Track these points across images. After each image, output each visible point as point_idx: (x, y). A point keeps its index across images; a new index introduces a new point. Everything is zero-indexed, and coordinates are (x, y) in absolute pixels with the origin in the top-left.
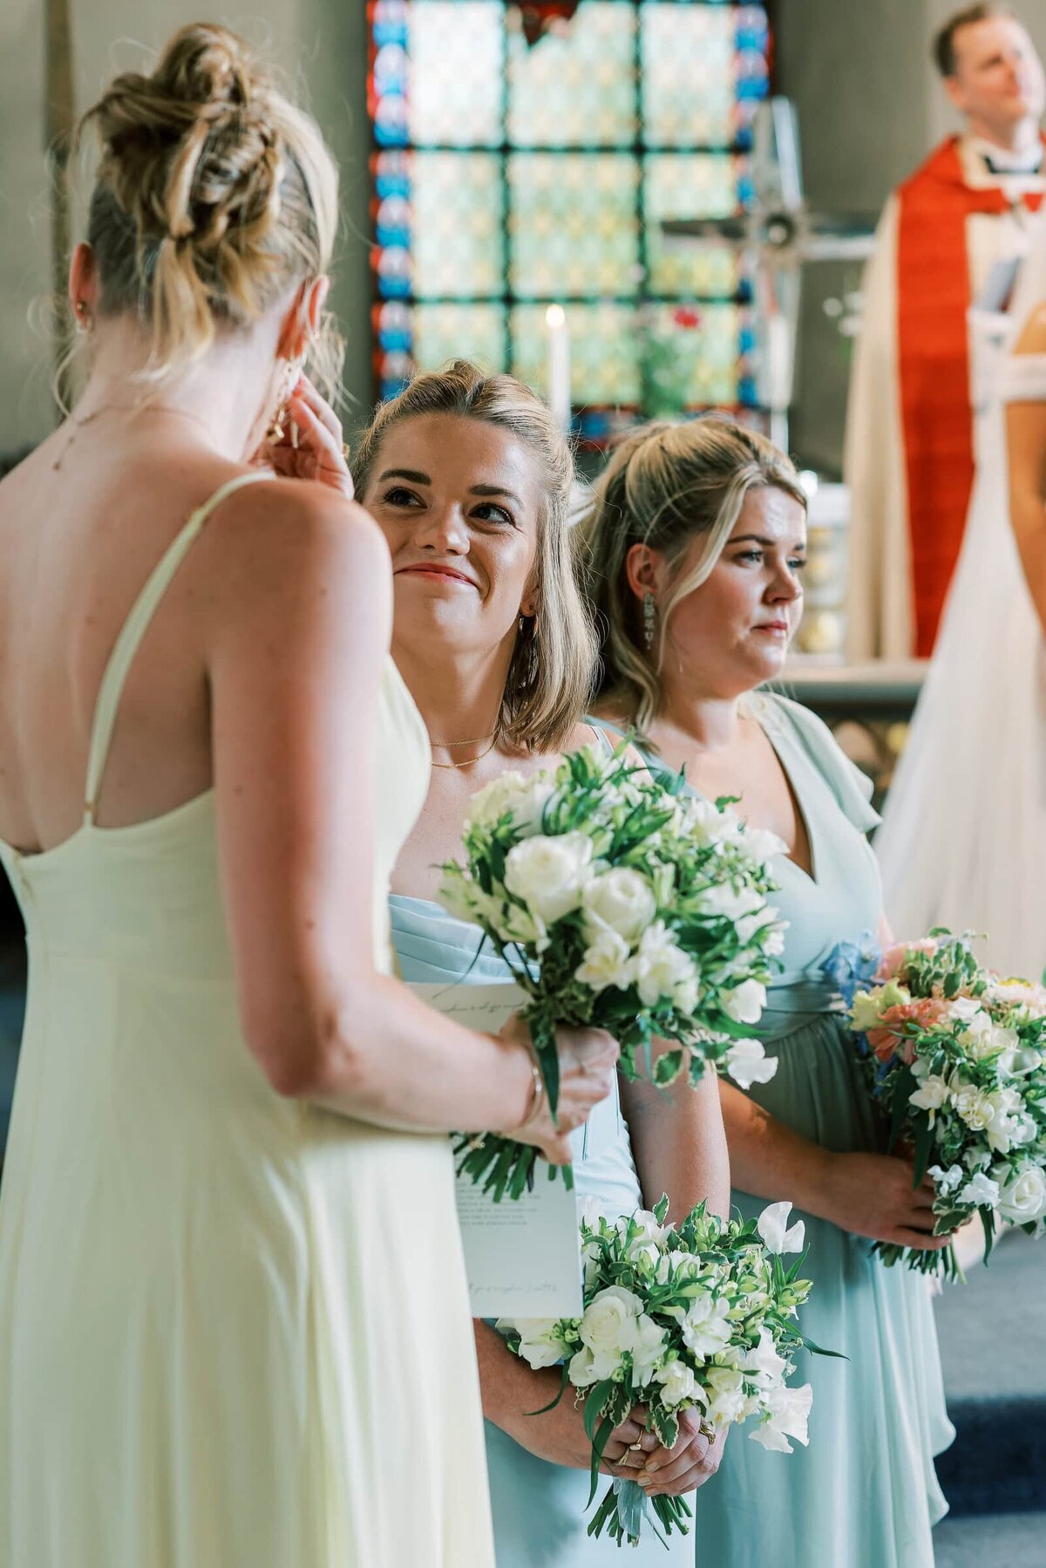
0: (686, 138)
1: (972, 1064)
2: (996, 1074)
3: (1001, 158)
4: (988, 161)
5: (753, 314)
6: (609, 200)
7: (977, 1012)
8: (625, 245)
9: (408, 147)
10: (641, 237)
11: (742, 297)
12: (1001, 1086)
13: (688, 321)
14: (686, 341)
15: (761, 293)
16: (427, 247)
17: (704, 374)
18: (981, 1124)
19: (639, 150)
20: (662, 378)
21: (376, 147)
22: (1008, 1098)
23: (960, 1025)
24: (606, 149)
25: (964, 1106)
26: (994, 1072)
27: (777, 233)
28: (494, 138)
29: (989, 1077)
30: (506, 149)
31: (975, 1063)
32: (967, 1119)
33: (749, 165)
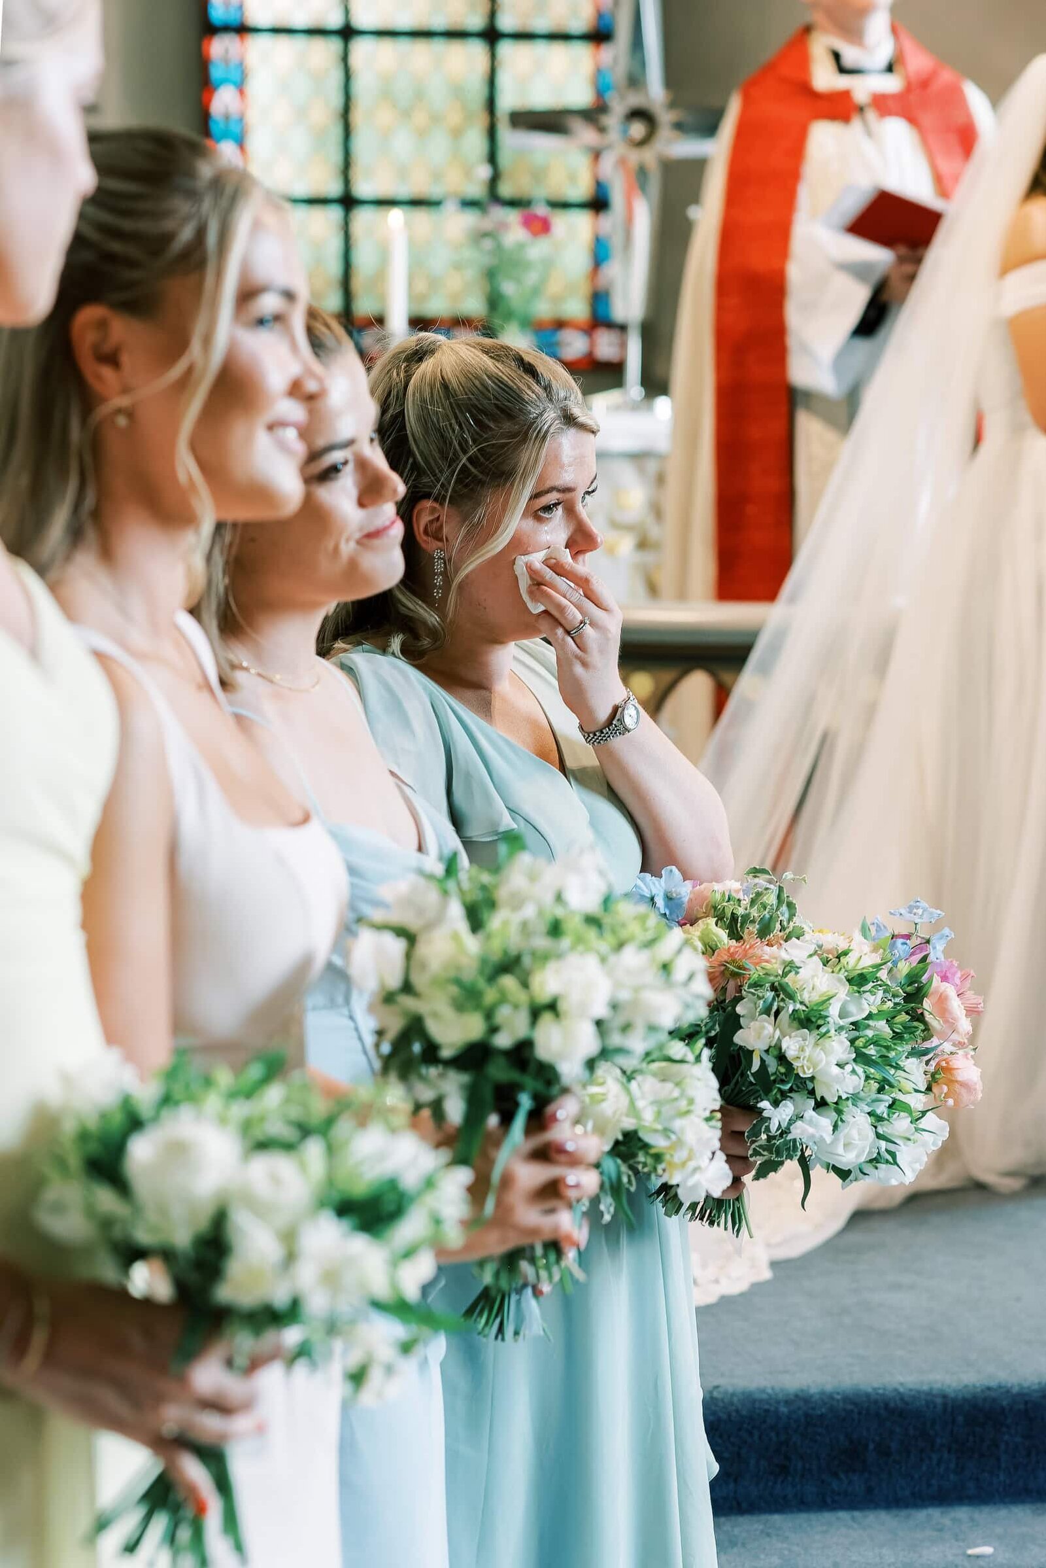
0: (541, 24)
1: (804, 1008)
2: (829, 1019)
3: (851, 55)
4: (837, 56)
5: (609, 223)
6: (457, 91)
7: (811, 956)
8: (475, 141)
9: (242, 30)
10: (492, 133)
11: (598, 204)
12: (832, 1032)
13: (541, 227)
14: (538, 249)
15: (617, 198)
16: (260, 142)
17: (554, 286)
18: (811, 1071)
19: (491, 36)
20: (508, 288)
21: (210, 29)
22: (839, 1047)
23: (790, 967)
24: (456, 34)
25: (795, 1051)
26: (827, 1017)
27: (638, 129)
28: (335, 20)
29: (820, 1022)
30: (347, 33)
31: (807, 1007)
32: (796, 1064)
33: (607, 53)
